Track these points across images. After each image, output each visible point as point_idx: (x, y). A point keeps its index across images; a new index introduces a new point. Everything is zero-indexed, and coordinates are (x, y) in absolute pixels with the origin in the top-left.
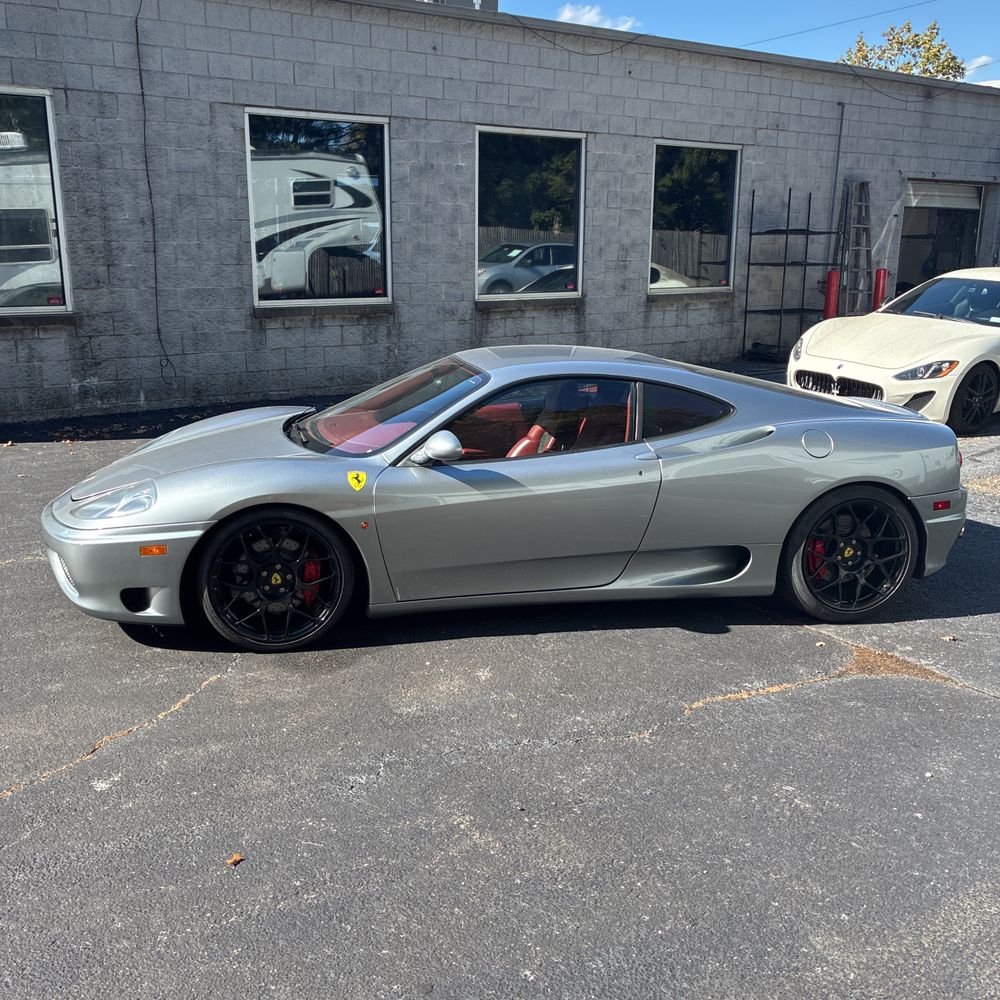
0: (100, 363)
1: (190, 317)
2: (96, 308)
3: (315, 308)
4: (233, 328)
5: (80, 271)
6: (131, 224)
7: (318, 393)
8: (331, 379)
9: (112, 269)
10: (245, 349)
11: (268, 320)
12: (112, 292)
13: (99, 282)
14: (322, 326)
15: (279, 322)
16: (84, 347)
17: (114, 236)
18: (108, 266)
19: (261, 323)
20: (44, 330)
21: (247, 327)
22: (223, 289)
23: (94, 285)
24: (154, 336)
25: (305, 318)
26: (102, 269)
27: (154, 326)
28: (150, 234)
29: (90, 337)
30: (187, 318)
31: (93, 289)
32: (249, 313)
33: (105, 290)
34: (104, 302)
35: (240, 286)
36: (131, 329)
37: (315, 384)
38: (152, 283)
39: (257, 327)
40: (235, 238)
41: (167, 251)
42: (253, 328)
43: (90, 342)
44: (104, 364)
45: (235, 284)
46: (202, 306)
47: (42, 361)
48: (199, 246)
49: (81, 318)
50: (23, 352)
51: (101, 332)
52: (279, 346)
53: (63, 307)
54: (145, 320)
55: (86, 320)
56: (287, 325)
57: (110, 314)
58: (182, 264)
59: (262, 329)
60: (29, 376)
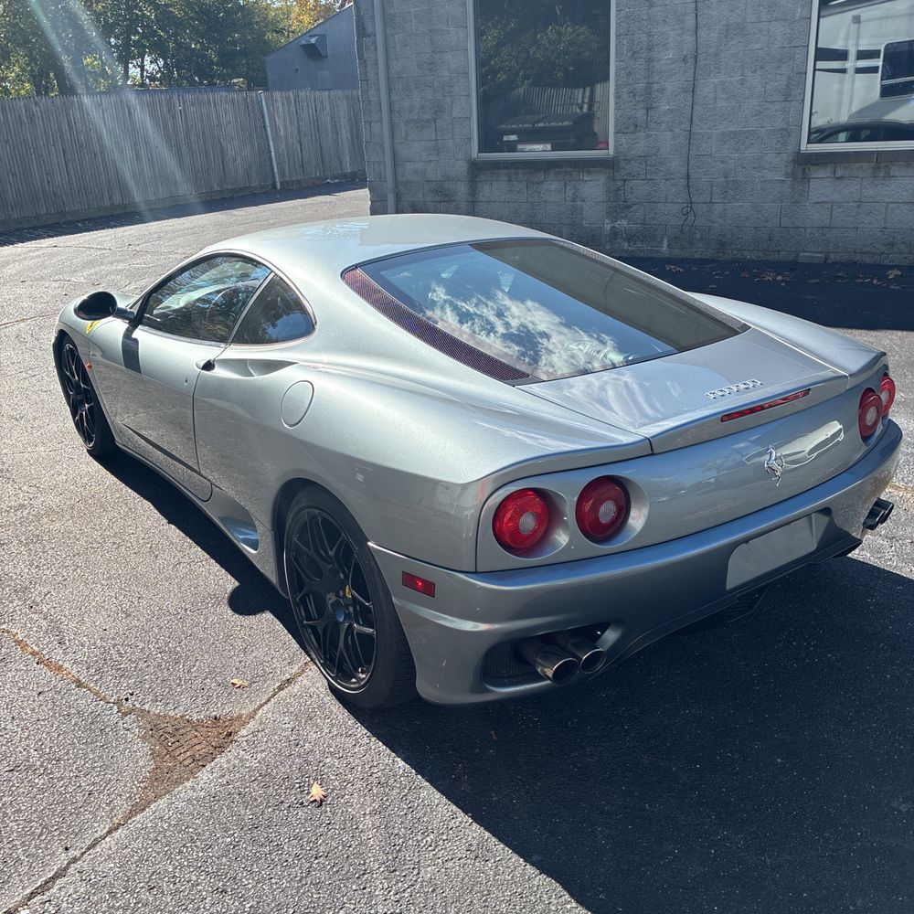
0: (630, 207)
1: (722, 162)
2: (633, 152)
3: (878, 153)
4: (770, 175)
5: (621, 116)
6: (673, 63)
7: (868, 260)
8: (892, 244)
9: (651, 113)
10: (782, 201)
11: (816, 167)
12: (648, 136)
13: (636, 126)
14: (888, 176)
15: (828, 169)
16: (618, 189)
17: (656, 78)
18: (648, 109)
19: (804, 170)
20: (589, 173)
21: (787, 175)
22: (763, 130)
23: (632, 129)
24: (683, 182)
25: (865, 165)
26: (641, 113)
27: (684, 171)
28: (690, 73)
29: (625, 181)
30: (719, 163)
31: (633, 133)
32: (791, 158)
33: (642, 134)
34: (641, 147)
35: (786, 126)
36: (661, 174)
37: (866, 249)
38: (686, 126)
39: (800, 175)
40: (785, 69)
41: (705, 90)
42: (793, 175)
43: (624, 185)
44: (634, 207)
45: (779, 124)
46: (737, 150)
47: (583, 201)
48: (742, 82)
49: (619, 162)
50: (570, 193)
51: (634, 176)
52: (824, 199)
53: (606, 151)
54: (676, 165)
55: (623, 164)
56: (839, 173)
57: (644, 158)
58: (721, 103)
59: (806, 179)
60: (572, 214)
